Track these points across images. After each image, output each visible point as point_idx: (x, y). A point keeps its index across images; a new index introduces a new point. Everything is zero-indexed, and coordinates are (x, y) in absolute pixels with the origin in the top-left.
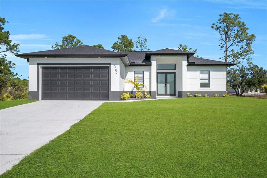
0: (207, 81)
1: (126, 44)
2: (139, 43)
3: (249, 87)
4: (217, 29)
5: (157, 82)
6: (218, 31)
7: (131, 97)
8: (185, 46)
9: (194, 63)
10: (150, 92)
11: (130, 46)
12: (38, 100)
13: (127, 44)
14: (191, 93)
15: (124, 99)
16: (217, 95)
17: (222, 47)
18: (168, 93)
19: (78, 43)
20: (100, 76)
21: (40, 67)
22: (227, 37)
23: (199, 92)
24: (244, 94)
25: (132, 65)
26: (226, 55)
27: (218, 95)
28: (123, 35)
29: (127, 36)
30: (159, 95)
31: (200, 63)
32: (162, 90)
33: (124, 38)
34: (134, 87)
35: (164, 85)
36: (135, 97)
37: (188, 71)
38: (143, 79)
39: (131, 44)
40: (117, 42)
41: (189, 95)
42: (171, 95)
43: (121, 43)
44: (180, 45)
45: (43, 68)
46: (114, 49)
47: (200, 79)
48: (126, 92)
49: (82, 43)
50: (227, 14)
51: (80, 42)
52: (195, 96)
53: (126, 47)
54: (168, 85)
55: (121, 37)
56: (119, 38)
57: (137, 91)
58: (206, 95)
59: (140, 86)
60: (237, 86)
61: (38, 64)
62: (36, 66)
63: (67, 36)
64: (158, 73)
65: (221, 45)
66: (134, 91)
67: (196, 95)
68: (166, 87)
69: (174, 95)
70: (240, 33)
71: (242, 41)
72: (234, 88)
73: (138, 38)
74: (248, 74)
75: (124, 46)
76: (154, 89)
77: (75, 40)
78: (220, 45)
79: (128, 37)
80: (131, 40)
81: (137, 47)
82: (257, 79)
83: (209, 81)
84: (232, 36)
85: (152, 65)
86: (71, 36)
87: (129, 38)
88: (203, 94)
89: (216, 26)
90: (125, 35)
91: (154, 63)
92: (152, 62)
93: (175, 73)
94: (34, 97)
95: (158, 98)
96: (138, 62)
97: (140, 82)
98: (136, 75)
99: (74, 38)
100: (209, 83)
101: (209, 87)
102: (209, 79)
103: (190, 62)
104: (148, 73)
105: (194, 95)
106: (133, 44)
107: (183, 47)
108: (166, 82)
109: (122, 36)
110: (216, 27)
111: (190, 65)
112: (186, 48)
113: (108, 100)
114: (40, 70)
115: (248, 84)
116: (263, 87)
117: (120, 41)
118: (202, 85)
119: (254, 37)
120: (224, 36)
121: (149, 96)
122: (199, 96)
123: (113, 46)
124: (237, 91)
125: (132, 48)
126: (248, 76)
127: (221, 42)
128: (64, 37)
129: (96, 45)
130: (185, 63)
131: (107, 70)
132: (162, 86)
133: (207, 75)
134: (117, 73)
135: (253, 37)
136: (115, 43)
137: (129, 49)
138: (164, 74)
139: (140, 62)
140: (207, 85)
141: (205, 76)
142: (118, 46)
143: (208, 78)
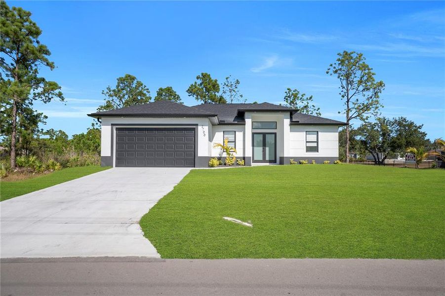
0: (315, 145)
1: (208, 86)
2: (227, 85)
3: (393, 150)
4: (336, 72)
5: (253, 146)
6: (337, 75)
7: (220, 164)
8: (296, 90)
9: (298, 122)
10: (244, 158)
11: (214, 89)
12: (112, 167)
13: (210, 87)
14: (295, 159)
15: (212, 166)
16: (326, 162)
17: (343, 96)
18: (267, 158)
19: (139, 87)
20: (185, 139)
21: (114, 127)
22: (350, 83)
23: (304, 158)
24: (386, 161)
25: (222, 123)
26: (348, 107)
27: (328, 162)
28: (204, 73)
29: (210, 75)
30: (255, 161)
31: (306, 122)
32: (259, 156)
33: (205, 77)
34: (224, 151)
35: (261, 149)
36: (225, 164)
37: (290, 131)
38: (235, 142)
39: (215, 86)
40: (196, 83)
41: (292, 162)
42: (270, 162)
43: (201, 84)
44: (288, 89)
45: (117, 129)
46: (190, 94)
47: (307, 142)
48: (213, 158)
49: (145, 86)
50: (347, 53)
51: (142, 85)
52: (300, 163)
53: (208, 90)
54: (267, 149)
55: (201, 76)
56: (198, 78)
57: (228, 156)
58: (313, 161)
59: (231, 151)
60: (376, 149)
61: (112, 125)
62: (110, 127)
63: (124, 76)
64: (253, 134)
65: (343, 94)
66: (223, 156)
67: (301, 161)
68: (264, 151)
69: (274, 161)
70: (365, 78)
71: (368, 89)
72: (371, 153)
73: (227, 78)
74: (392, 131)
75: (206, 90)
76: (249, 154)
77: (135, 82)
78: (340, 94)
79: (211, 77)
80: (216, 81)
81: (224, 92)
82: (404, 139)
83: (318, 144)
84: (355, 82)
85: (246, 124)
86: (129, 76)
87: (213, 78)
88: (310, 160)
89: (335, 68)
90: (207, 74)
91: (248, 122)
92: (246, 120)
93: (275, 134)
94: (106, 163)
95: (253, 165)
96: (228, 119)
97: (232, 145)
98: (226, 136)
99: (134, 79)
100: (317, 147)
101: (318, 152)
102: (317, 142)
103: (294, 120)
104: (242, 133)
105: (299, 161)
106: (219, 86)
107: (292, 92)
108: (264, 145)
109: (202, 74)
110: (335, 70)
111: (293, 124)
112: (297, 94)
113: (194, 167)
114: (115, 131)
115: (391, 147)
116: (409, 150)
117: (199, 82)
118: (309, 149)
119: (383, 85)
120: (344, 82)
121: (242, 162)
122: (305, 162)
123: (189, 90)
124: (376, 156)
125: (216, 93)
126: (391, 134)
127: (342, 90)
128: (120, 78)
129: (163, 88)
130: (287, 122)
131: (193, 132)
132: (259, 150)
133: (315, 136)
134: (205, 135)
135: (381, 84)
136: (192, 85)
137: (213, 93)
138: (262, 135)
139: (231, 120)
140: (316, 149)
141: (313, 137)
142: (196, 89)
143: (316, 140)
